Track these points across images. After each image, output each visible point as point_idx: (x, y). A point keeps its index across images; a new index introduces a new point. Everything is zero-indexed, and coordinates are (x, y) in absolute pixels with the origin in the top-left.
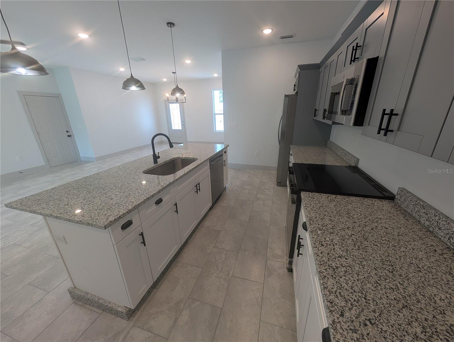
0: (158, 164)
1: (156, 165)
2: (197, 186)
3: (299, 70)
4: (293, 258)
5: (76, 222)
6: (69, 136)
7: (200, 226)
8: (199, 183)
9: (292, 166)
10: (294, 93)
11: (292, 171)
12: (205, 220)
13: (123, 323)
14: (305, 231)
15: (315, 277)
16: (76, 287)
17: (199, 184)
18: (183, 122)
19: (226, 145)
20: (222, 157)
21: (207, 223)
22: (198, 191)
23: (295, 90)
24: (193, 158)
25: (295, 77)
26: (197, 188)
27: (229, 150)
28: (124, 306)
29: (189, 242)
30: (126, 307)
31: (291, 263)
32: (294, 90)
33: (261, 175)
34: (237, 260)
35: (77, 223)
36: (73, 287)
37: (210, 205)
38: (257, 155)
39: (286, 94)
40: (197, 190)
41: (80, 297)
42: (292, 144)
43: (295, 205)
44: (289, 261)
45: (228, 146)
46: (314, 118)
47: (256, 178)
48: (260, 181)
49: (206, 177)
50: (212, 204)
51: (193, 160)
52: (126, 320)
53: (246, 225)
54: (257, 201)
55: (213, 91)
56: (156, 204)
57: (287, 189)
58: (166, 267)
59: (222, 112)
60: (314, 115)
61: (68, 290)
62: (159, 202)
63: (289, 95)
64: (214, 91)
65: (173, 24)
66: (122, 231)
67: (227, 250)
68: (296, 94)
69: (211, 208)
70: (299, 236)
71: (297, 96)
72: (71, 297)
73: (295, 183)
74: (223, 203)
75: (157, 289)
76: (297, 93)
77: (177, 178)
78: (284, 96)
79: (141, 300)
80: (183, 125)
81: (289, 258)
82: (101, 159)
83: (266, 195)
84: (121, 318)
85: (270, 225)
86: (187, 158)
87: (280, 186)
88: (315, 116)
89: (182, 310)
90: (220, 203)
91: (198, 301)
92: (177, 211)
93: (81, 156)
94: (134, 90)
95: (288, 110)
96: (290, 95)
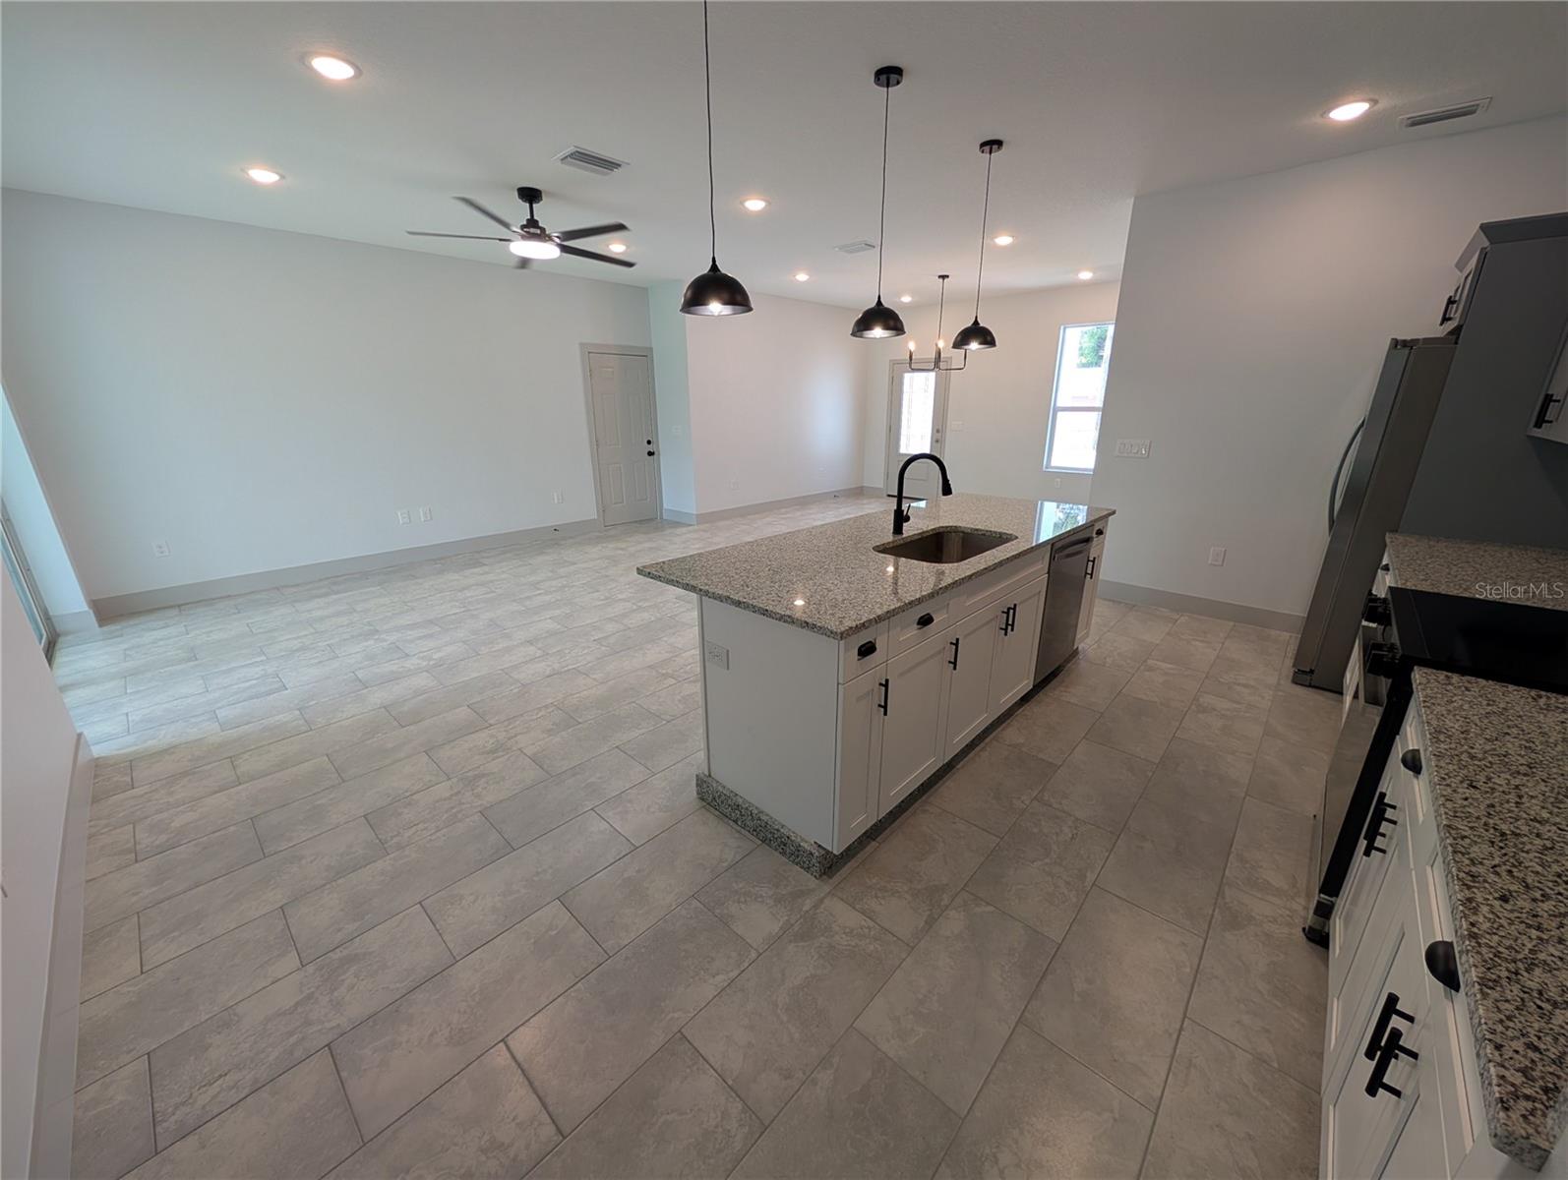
0: (904, 536)
1: (900, 537)
2: (1008, 613)
3: (1486, 243)
4: (1337, 895)
5: (778, 616)
6: (651, 454)
7: (991, 736)
8: (1015, 605)
9: (1383, 596)
10: (1440, 331)
11: (1380, 610)
12: (1004, 725)
13: (809, 880)
14: (1411, 773)
15: (1429, 869)
16: (712, 774)
17: (1014, 609)
18: (938, 431)
19: (1107, 510)
20: (1088, 546)
21: (1011, 733)
22: (1010, 628)
23: (1450, 319)
24: (1000, 533)
25: (1460, 266)
26: (1009, 619)
27: (1112, 528)
28: (815, 843)
29: (958, 767)
30: (819, 846)
31: (1324, 911)
32: (1445, 319)
33: (1221, 635)
34: (1112, 850)
35: (780, 620)
36: (707, 773)
37: (1026, 684)
38: (1216, 561)
39: (1399, 338)
40: (1007, 624)
41: (720, 797)
42: (1397, 531)
43: (1381, 709)
44: (1318, 902)
45: (1114, 513)
46: (1538, 433)
47: (1202, 641)
48: (1218, 657)
49: (1034, 595)
50: (1034, 686)
51: (1002, 539)
52: (815, 876)
53: (1150, 774)
54: (1200, 716)
55: (1065, 329)
56: (918, 623)
57: (1342, 702)
58: (899, 806)
59: (1099, 403)
60: (1534, 419)
61: (697, 776)
62: (926, 621)
63: (1412, 340)
64: (1067, 330)
65: (999, 143)
66: (859, 660)
67: (1077, 819)
68: (1454, 337)
69: (1026, 699)
70: (1383, 795)
71: (1456, 343)
72: (698, 794)
73: (1393, 645)
74: (1064, 694)
75: (880, 844)
76: (1457, 331)
77: (943, 584)
78: (1388, 343)
79: (845, 851)
80: (937, 441)
81: (1321, 891)
82: (708, 519)
83: (1238, 703)
84: (802, 867)
85: (1246, 794)
86: (981, 530)
87: (1310, 686)
88: (1538, 425)
89: (947, 907)
90: (1057, 692)
91: (988, 904)
92: (955, 663)
93: (665, 506)
94: (878, 337)
95: (1399, 397)
96: (1418, 340)
